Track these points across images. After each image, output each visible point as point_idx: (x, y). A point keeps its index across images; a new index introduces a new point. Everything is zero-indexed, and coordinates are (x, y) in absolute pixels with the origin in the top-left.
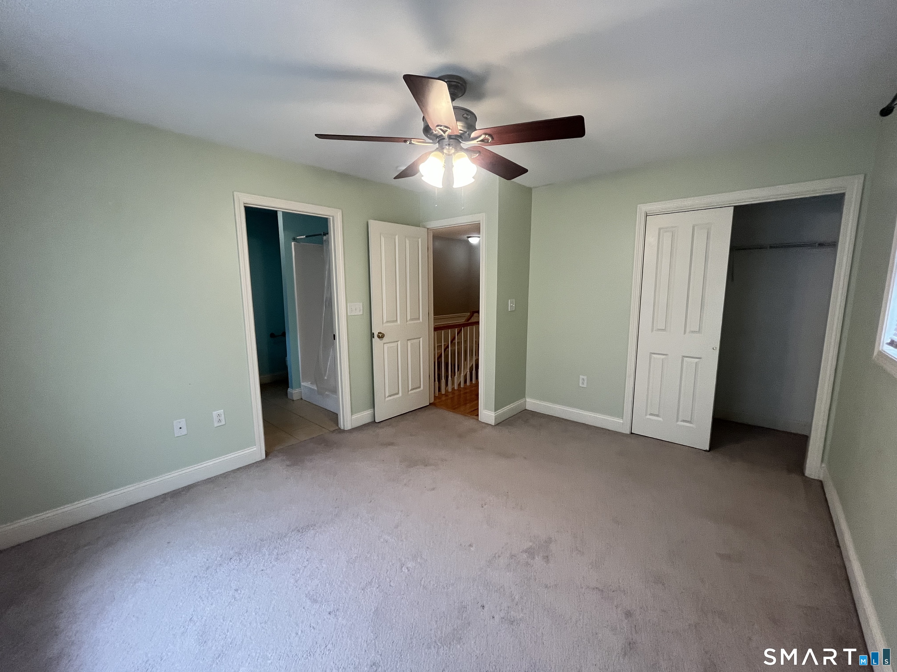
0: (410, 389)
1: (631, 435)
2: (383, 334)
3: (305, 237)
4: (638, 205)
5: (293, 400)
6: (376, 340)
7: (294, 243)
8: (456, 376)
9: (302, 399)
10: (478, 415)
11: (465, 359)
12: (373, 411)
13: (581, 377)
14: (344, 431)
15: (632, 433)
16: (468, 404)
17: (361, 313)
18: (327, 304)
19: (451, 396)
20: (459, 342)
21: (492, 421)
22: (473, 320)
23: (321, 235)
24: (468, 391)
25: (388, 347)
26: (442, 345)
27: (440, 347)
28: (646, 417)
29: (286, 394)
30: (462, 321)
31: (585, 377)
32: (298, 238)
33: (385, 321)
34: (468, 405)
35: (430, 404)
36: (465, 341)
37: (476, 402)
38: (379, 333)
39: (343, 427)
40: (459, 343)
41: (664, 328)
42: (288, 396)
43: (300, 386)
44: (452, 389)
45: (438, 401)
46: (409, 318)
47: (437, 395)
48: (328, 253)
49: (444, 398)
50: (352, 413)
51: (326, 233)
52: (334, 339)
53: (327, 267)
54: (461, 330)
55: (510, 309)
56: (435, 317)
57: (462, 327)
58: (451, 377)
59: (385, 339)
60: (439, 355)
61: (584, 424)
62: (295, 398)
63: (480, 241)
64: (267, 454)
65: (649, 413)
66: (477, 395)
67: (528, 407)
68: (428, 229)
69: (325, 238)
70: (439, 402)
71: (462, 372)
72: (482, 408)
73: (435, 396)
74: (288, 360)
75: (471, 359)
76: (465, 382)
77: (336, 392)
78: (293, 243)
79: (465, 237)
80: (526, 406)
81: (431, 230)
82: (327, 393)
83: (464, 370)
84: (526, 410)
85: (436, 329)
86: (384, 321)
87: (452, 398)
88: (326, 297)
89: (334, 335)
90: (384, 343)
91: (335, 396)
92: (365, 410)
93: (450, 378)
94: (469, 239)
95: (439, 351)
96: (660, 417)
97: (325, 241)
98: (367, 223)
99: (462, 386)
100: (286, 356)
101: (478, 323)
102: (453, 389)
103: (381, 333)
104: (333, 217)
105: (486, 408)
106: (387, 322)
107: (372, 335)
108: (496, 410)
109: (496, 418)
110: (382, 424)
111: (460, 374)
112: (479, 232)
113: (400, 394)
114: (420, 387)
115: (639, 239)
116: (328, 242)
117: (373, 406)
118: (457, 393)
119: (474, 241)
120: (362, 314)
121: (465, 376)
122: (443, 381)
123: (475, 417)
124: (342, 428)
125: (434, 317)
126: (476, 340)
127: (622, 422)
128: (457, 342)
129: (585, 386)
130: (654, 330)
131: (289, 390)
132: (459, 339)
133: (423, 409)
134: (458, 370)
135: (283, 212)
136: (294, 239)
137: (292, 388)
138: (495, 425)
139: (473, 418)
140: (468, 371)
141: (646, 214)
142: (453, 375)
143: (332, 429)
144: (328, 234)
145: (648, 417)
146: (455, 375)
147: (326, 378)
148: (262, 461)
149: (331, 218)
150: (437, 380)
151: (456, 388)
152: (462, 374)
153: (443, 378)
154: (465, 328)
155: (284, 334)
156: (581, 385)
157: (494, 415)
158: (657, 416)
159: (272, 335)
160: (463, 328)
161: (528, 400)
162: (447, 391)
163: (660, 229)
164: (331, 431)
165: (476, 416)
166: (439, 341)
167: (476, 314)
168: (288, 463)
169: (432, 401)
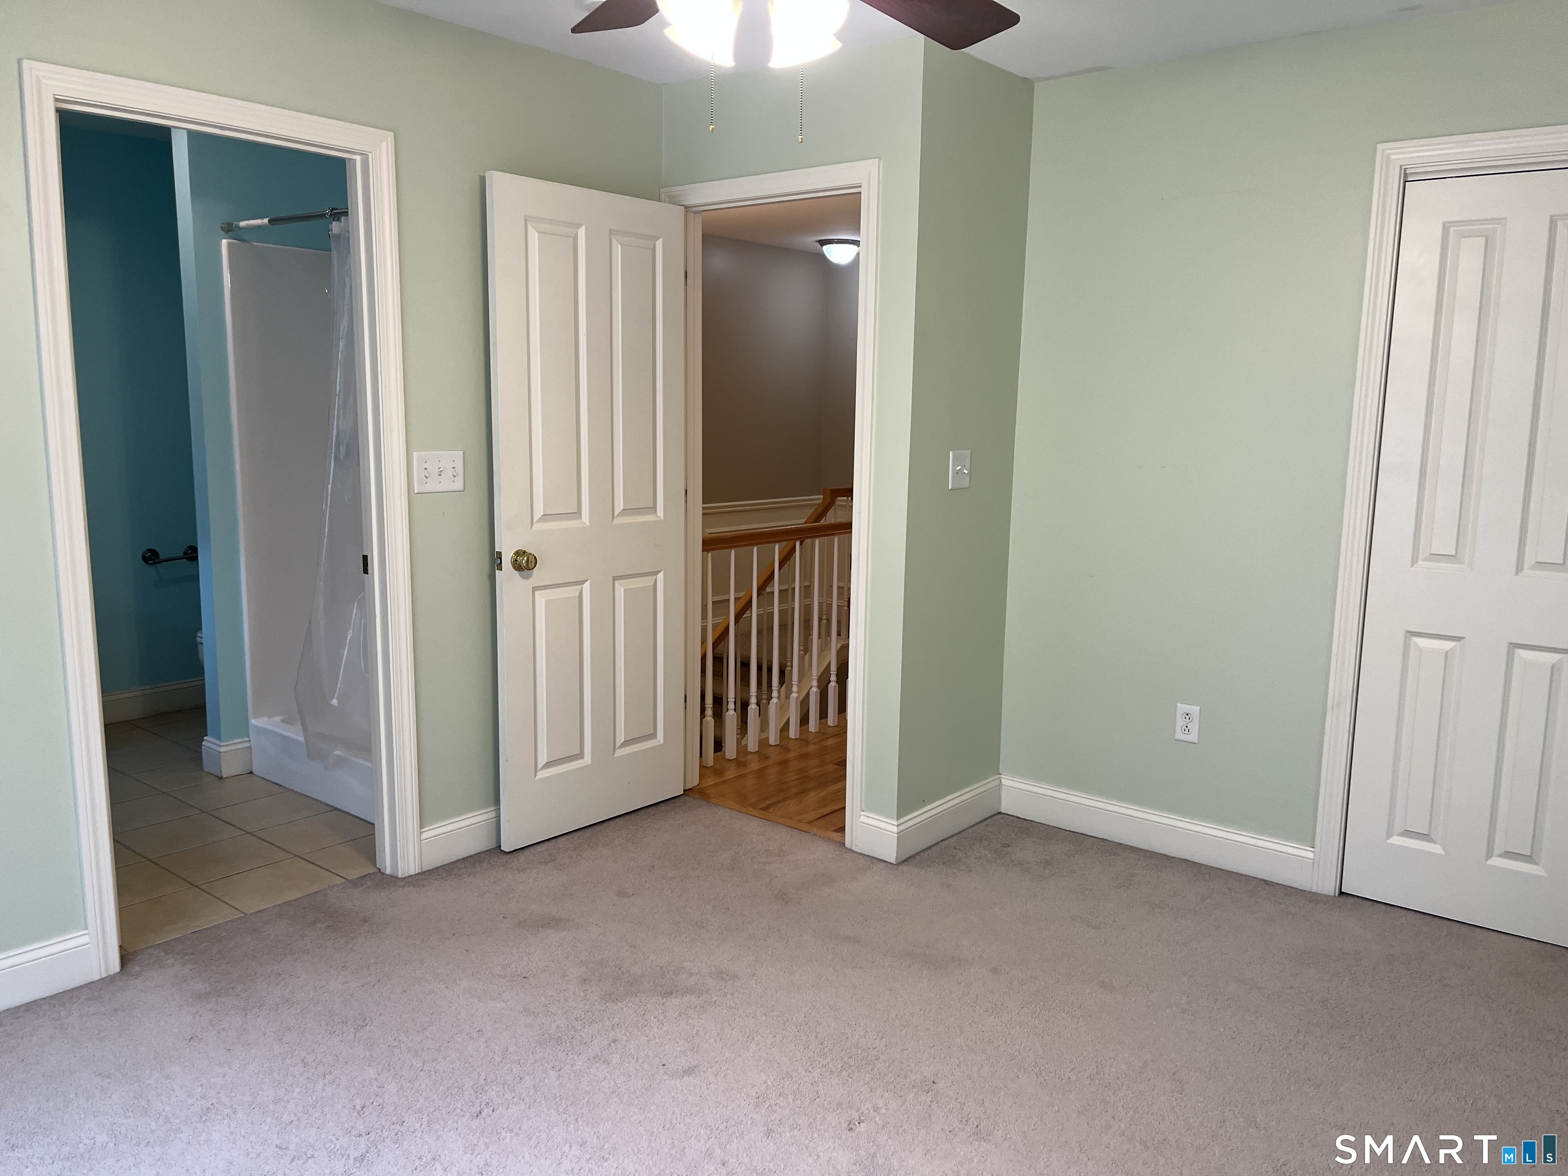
0: (619, 743)
1: (1342, 899)
2: (531, 559)
3: (266, 221)
4: (1380, 147)
5: (221, 778)
6: (507, 576)
7: (229, 244)
8: (774, 700)
9: (251, 773)
10: (842, 829)
11: (806, 647)
12: (493, 814)
13: (1182, 708)
14: (393, 881)
15: (1341, 893)
16: (812, 794)
17: (458, 485)
18: (342, 449)
19: (754, 766)
20: (787, 590)
21: (890, 853)
22: (831, 518)
23: (323, 216)
24: (812, 748)
25: (548, 603)
26: (728, 600)
27: (721, 605)
28: (1388, 841)
29: (197, 757)
30: (798, 521)
31: (1194, 710)
32: (243, 224)
33: (539, 512)
34: (813, 797)
35: (685, 790)
36: (807, 591)
37: (838, 786)
38: (517, 553)
39: (392, 867)
40: (786, 595)
41: (1453, 553)
42: (204, 762)
43: (243, 729)
44: (760, 742)
45: (711, 781)
46: (619, 506)
47: (711, 763)
48: (347, 279)
49: (731, 774)
50: (422, 824)
51: (341, 212)
52: (366, 571)
53: (344, 326)
54: (793, 549)
55: (952, 485)
56: (705, 505)
57: (797, 539)
58: (758, 704)
59: (538, 575)
60: (718, 634)
61: (1185, 861)
62: (227, 770)
63: (858, 254)
64: (125, 958)
65: (1399, 827)
66: (843, 764)
67: (1007, 806)
68: (687, 208)
69: (335, 227)
70: (716, 784)
71: (795, 689)
72: (857, 803)
73: (702, 767)
74: (204, 641)
75: (824, 647)
76: (804, 720)
77: (370, 751)
78: (224, 242)
79: (810, 241)
80: (1000, 802)
81: (695, 213)
82: (337, 753)
83: (800, 681)
84: (1000, 813)
85: (709, 544)
86: (537, 515)
87: (760, 774)
88: (338, 433)
89: (365, 558)
90: (535, 589)
91: (366, 763)
92: (470, 811)
93: (753, 707)
94: (825, 248)
95: (720, 620)
96: (1434, 842)
97: (338, 237)
98: (483, 180)
99: (793, 733)
100: (199, 628)
101: (847, 527)
102: (763, 743)
103: (525, 552)
104: (365, 156)
105: (872, 806)
106: (546, 517)
107: (496, 560)
108: (901, 813)
109: (901, 837)
110: (522, 857)
111: (789, 692)
112: (855, 225)
113: (588, 758)
114: (653, 736)
115: (1379, 258)
116: (346, 243)
117: (497, 801)
118: (775, 756)
119: (838, 254)
120: (461, 488)
121: (804, 703)
122: (731, 715)
123: (835, 835)
124: (388, 871)
125: (704, 508)
126: (841, 585)
127: (1311, 855)
128: (780, 591)
129: (1193, 737)
130: (1420, 558)
131: (209, 742)
132: (787, 579)
133: (663, 807)
134: (782, 682)
135: (192, 134)
136: (229, 229)
137: (218, 737)
138: (899, 864)
139: (829, 840)
140: (815, 683)
141: (1406, 174)
142: (764, 697)
143: (354, 874)
144: (346, 214)
145: (1396, 840)
146: (770, 698)
147: (335, 702)
148: (109, 980)
149: (358, 158)
150: (709, 712)
151: (773, 739)
152: (794, 695)
153: (731, 706)
154: (808, 541)
155: (192, 554)
156: (1180, 735)
157: (895, 829)
158: (1425, 837)
159: (151, 557)
160: (798, 544)
161: (1006, 781)
162: (742, 750)
163: (1446, 227)
164: (352, 881)
165: (836, 831)
166: (721, 585)
167: (841, 500)
168: (199, 987)
169: (694, 781)
